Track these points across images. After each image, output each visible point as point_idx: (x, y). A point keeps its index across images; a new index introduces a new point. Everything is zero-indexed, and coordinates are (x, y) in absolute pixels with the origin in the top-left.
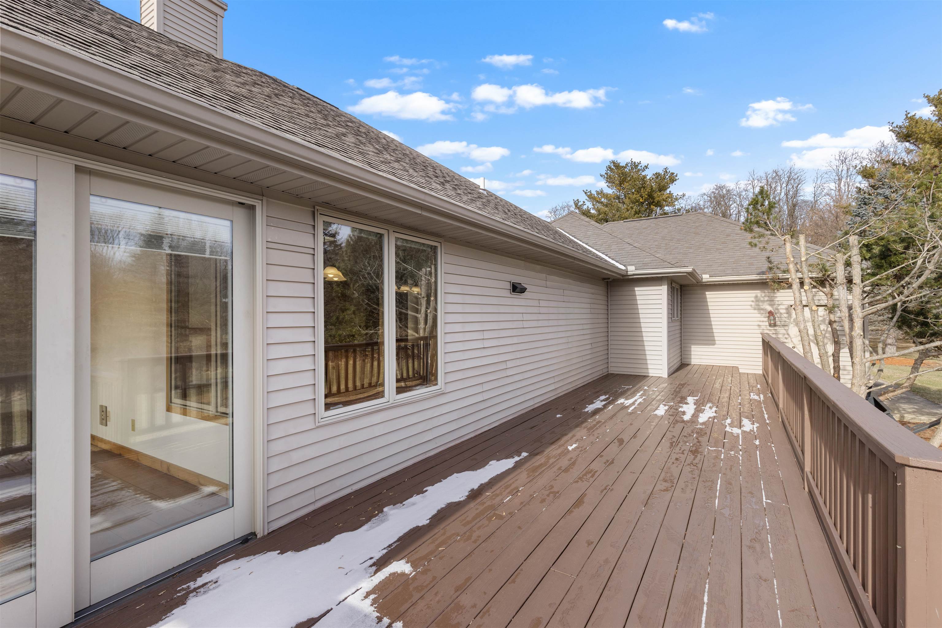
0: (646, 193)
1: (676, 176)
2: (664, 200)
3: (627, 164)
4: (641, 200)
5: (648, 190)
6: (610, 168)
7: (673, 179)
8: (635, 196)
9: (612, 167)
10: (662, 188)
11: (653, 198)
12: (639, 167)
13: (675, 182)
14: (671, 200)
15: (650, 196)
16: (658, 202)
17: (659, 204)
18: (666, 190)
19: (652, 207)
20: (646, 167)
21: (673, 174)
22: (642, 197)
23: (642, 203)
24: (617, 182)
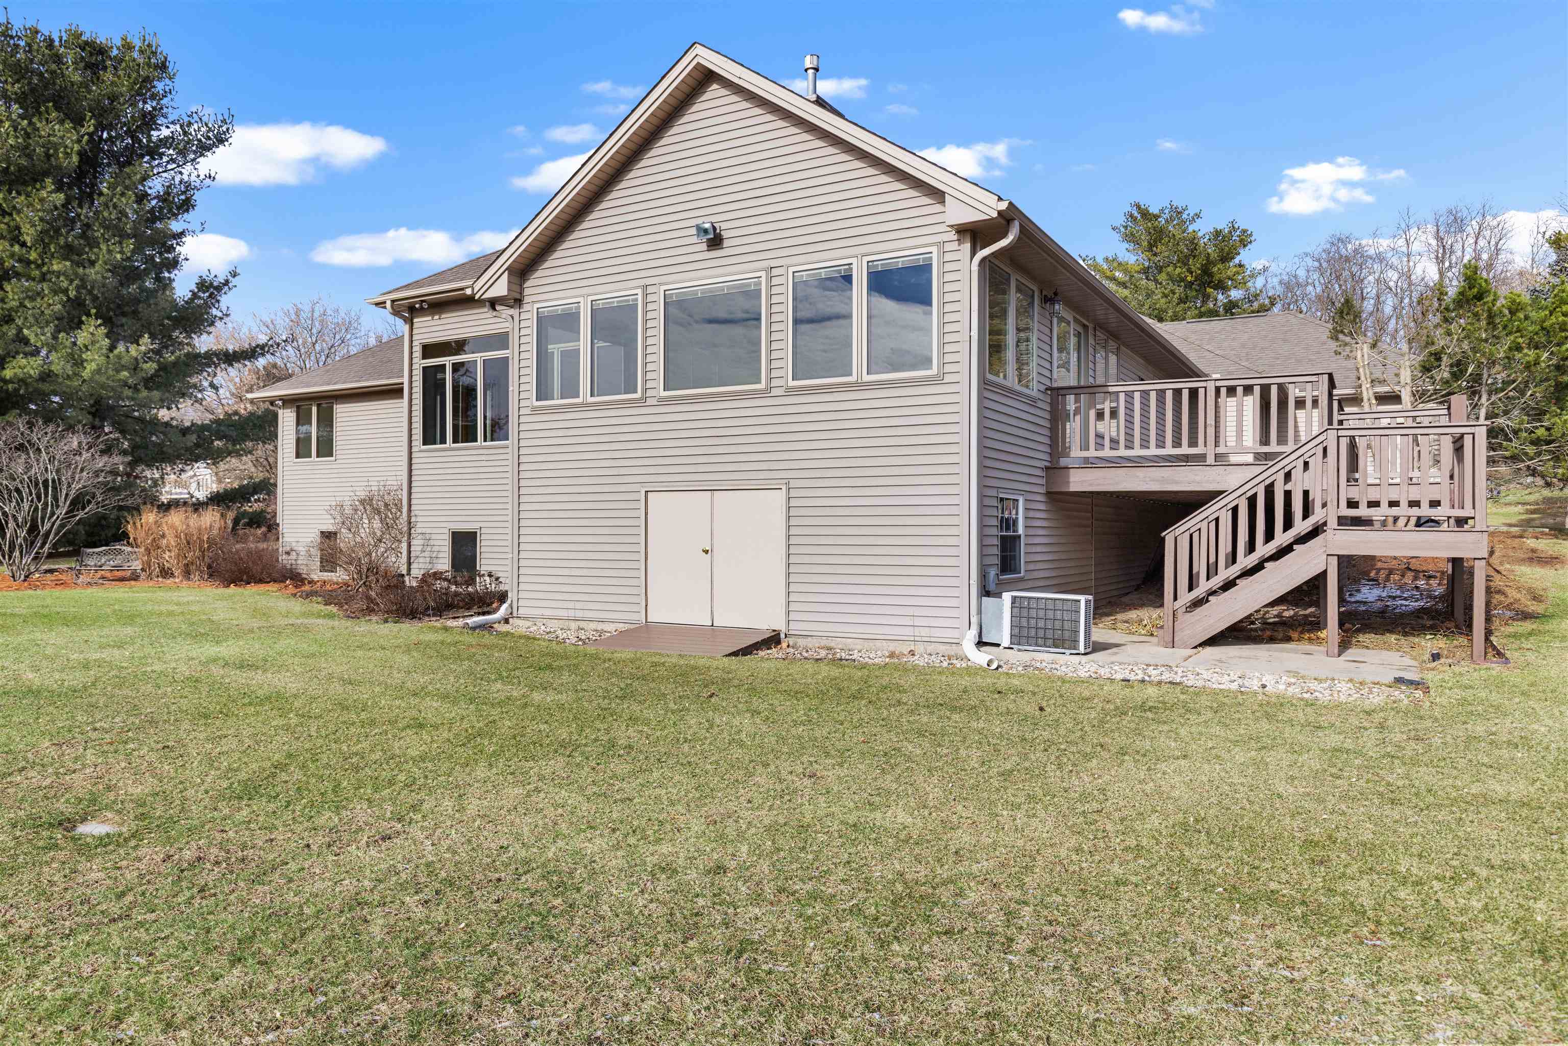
0: (1198, 265)
1: (1251, 235)
2: (1229, 278)
3: (1162, 211)
4: (1189, 279)
5: (1202, 260)
6: (1131, 216)
7: (1245, 240)
8: (1178, 270)
9: (1136, 214)
10: (1226, 257)
11: (1211, 275)
12: (1184, 216)
13: (1249, 246)
14: (1241, 278)
15: (1206, 270)
16: (1220, 281)
17: (1221, 286)
18: (1233, 258)
19: (1209, 290)
20: (1198, 216)
21: (1244, 231)
22: (1191, 273)
23: (1192, 283)
24: (1145, 244)
